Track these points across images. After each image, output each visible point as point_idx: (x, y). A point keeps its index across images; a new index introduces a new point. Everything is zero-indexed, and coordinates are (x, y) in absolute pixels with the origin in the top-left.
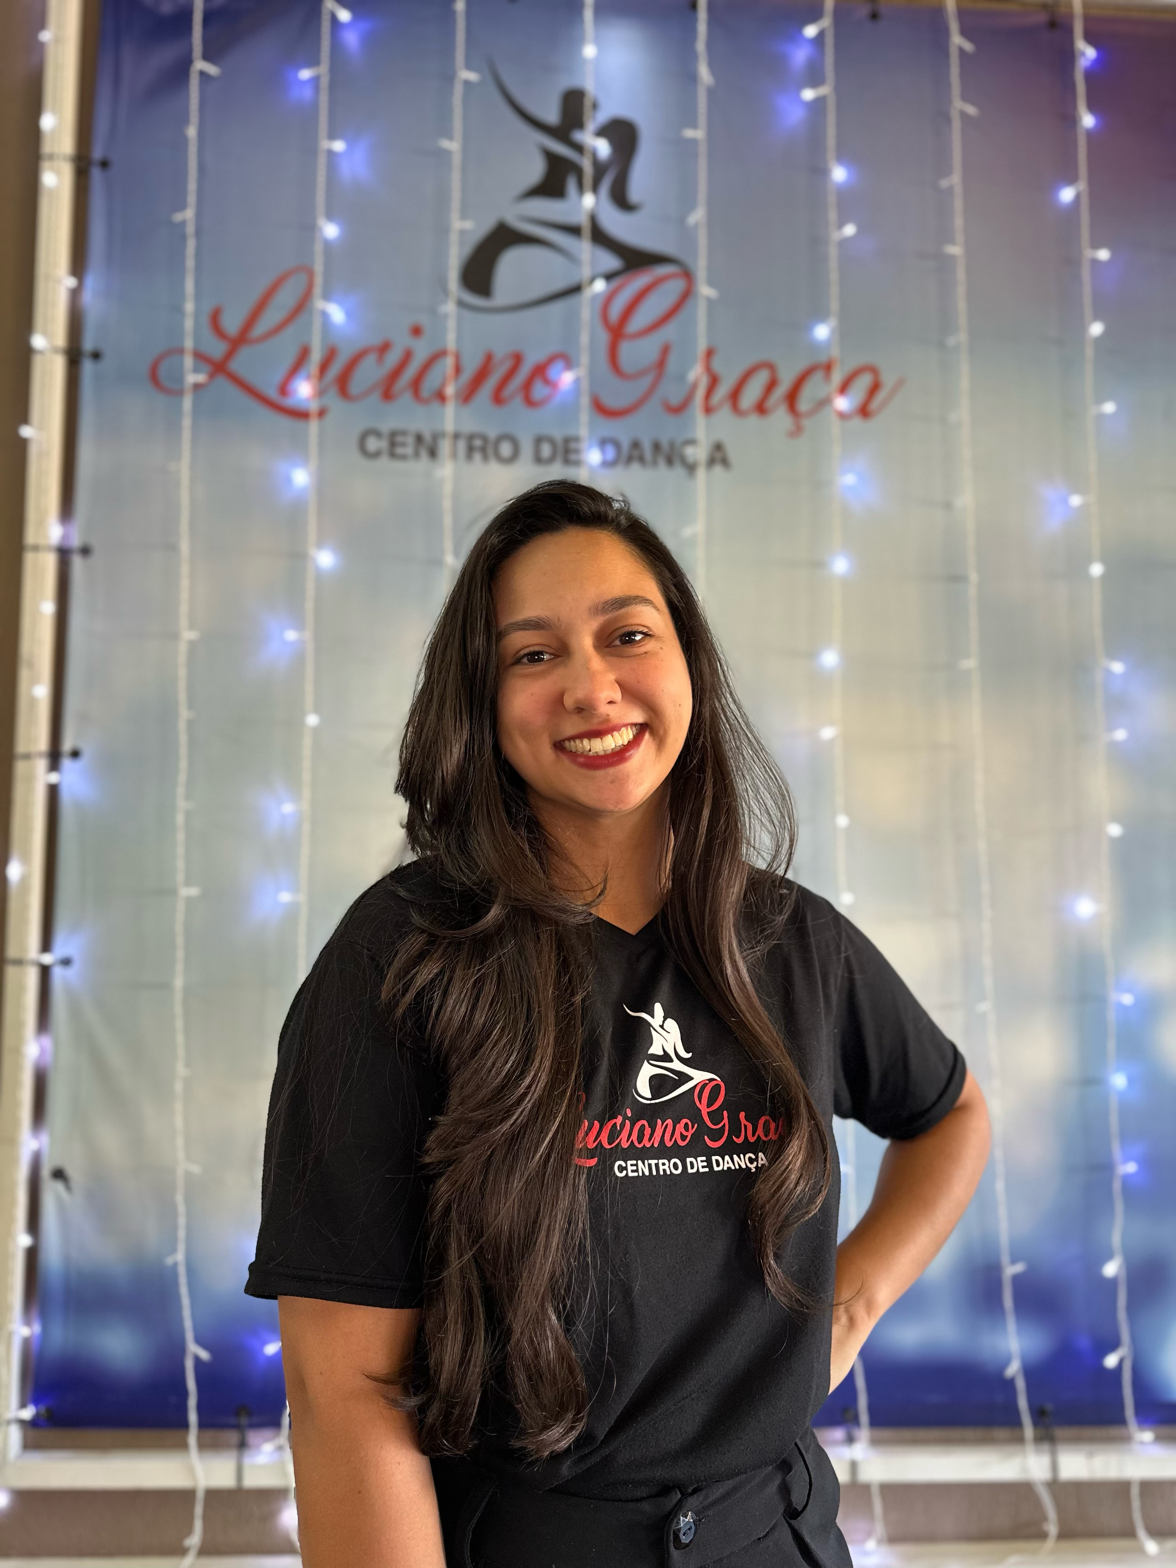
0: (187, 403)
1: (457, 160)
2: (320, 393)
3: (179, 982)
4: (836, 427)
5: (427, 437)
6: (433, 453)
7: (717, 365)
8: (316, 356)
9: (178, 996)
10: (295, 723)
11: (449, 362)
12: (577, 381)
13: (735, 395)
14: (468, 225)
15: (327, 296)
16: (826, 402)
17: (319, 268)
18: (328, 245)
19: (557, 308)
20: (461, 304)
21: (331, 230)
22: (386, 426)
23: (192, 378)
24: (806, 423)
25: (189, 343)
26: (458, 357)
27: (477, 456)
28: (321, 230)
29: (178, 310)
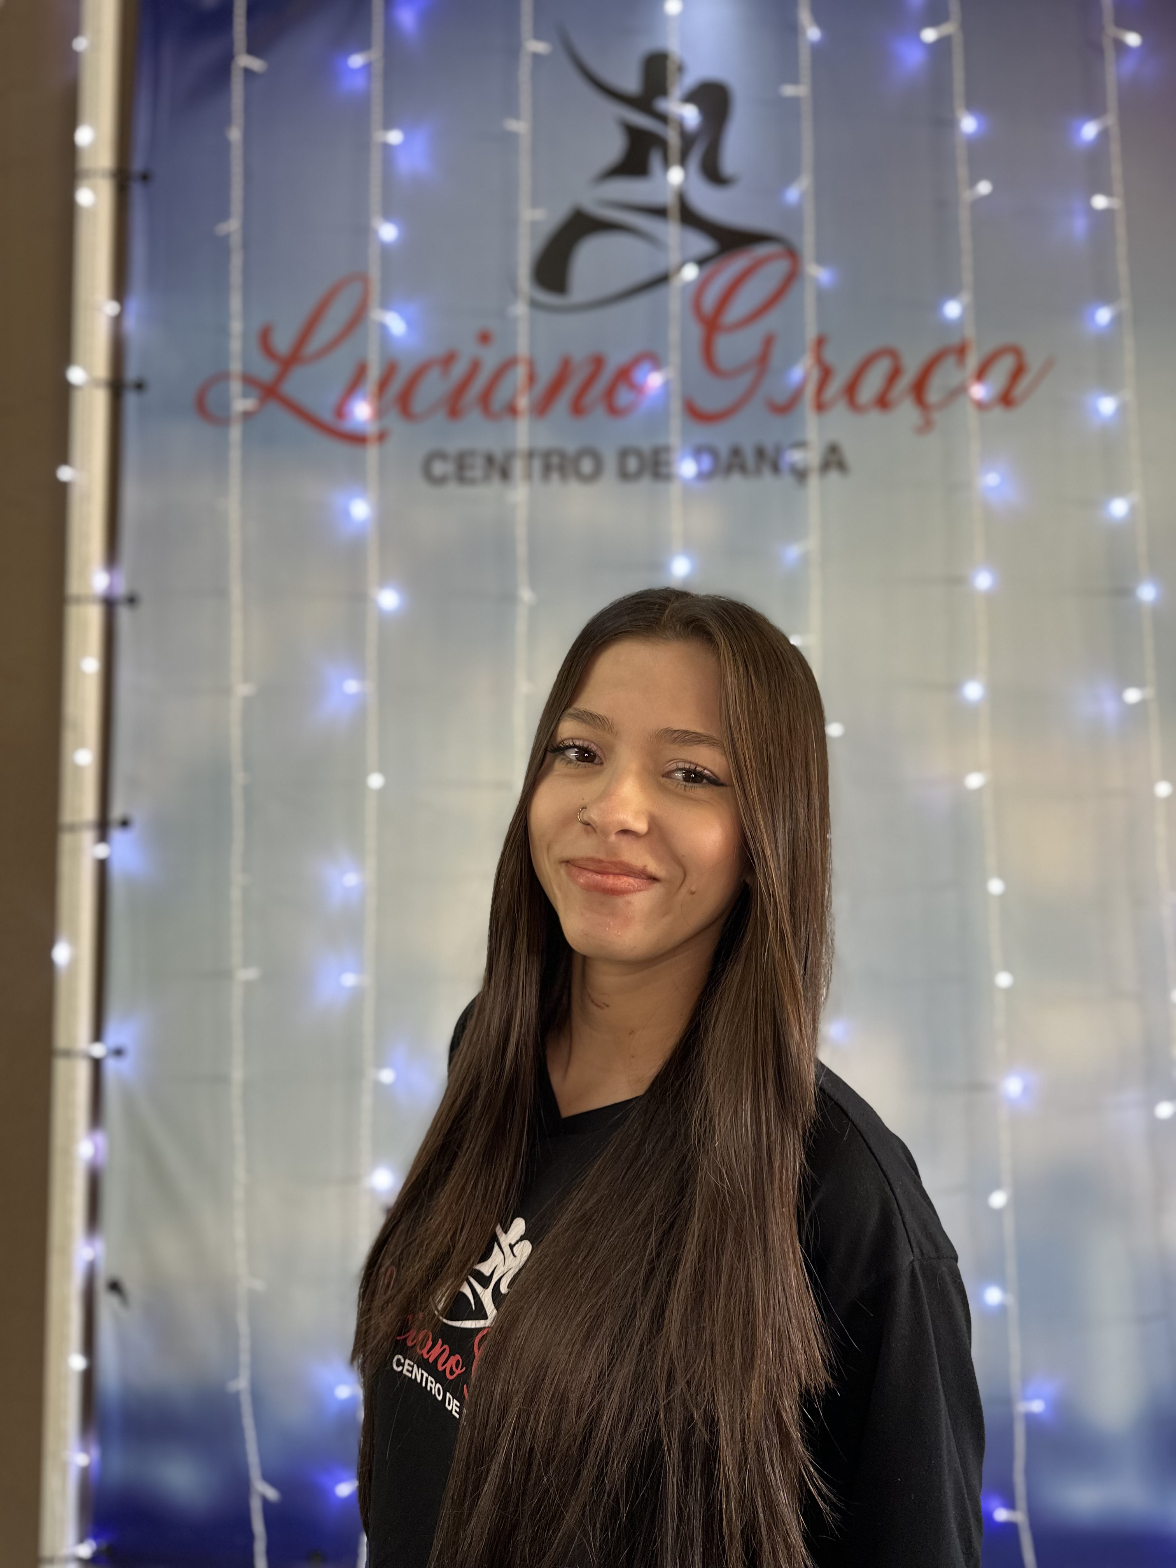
0: (235, 433)
1: (525, 144)
2: (379, 413)
3: (237, 1075)
4: (973, 418)
5: (499, 455)
6: (505, 474)
7: (830, 355)
8: (374, 373)
9: (236, 1091)
10: (358, 783)
11: (520, 372)
12: (666, 384)
13: (851, 390)
14: (539, 214)
15: (385, 305)
16: (961, 390)
17: (375, 272)
18: (385, 248)
19: (641, 304)
20: (534, 304)
21: (388, 232)
22: (453, 446)
23: (241, 404)
24: (937, 416)
25: (236, 366)
26: (531, 365)
27: (555, 476)
28: (376, 232)
29: (223, 331)
